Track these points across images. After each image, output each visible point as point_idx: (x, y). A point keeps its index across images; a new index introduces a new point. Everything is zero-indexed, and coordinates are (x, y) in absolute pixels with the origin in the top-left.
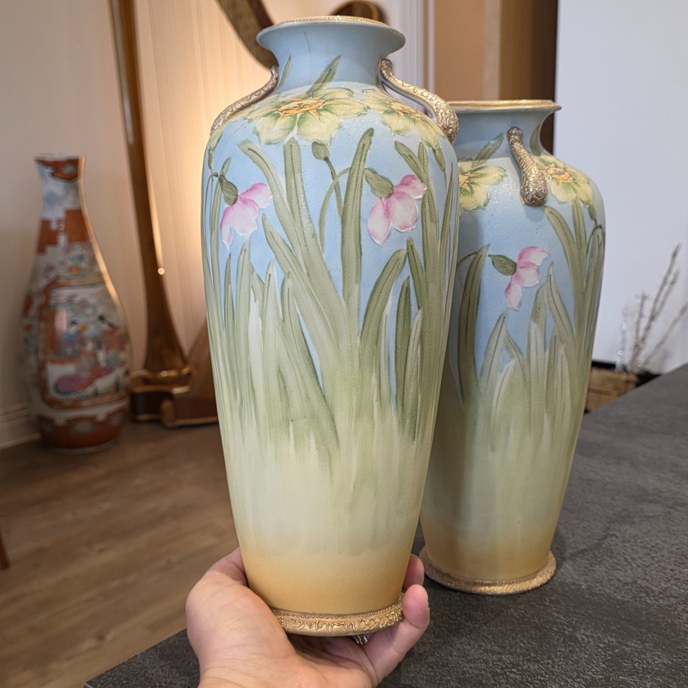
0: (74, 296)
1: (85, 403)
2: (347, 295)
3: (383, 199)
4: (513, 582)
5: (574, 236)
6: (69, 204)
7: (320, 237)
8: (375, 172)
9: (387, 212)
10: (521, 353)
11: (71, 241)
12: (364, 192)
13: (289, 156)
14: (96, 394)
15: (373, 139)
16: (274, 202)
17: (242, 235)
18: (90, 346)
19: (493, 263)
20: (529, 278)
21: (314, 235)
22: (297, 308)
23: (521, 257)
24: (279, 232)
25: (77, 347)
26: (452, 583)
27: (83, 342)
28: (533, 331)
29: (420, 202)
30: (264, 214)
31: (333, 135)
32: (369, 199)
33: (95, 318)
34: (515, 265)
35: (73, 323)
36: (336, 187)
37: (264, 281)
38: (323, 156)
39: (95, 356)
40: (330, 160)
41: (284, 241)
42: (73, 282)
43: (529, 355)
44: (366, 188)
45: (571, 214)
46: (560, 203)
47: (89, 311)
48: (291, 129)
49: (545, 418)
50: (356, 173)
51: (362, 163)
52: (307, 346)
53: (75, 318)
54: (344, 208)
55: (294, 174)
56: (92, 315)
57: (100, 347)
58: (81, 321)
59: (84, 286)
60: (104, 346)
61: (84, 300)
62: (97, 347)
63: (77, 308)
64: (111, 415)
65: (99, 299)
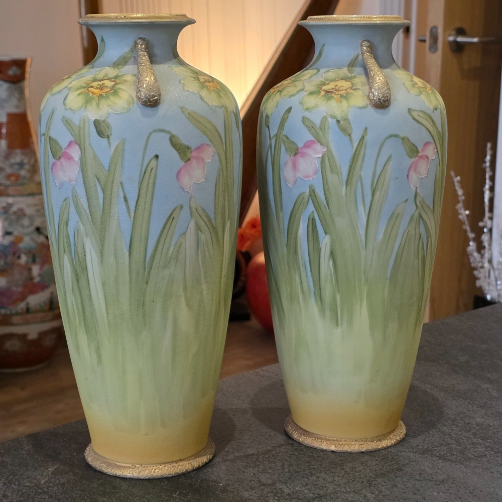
0: (10, 205)
1: (15, 319)
3: (292, 156)
6: (12, 107)
8: (287, 138)
9: (294, 166)
11: (11, 147)
14: (28, 310)
15: (290, 114)
18: (24, 259)
25: (9, 259)
27: (16, 254)
29: (320, 160)
33: (32, 228)
35: (8, 233)
39: (30, 270)
42: (11, 190)
47: (26, 222)
53: (10, 230)
56: (28, 227)
57: (34, 261)
58: (17, 231)
59: (22, 195)
60: (38, 260)
61: (21, 210)
62: (30, 260)
63: (13, 217)
64: (42, 335)
65: (38, 211)
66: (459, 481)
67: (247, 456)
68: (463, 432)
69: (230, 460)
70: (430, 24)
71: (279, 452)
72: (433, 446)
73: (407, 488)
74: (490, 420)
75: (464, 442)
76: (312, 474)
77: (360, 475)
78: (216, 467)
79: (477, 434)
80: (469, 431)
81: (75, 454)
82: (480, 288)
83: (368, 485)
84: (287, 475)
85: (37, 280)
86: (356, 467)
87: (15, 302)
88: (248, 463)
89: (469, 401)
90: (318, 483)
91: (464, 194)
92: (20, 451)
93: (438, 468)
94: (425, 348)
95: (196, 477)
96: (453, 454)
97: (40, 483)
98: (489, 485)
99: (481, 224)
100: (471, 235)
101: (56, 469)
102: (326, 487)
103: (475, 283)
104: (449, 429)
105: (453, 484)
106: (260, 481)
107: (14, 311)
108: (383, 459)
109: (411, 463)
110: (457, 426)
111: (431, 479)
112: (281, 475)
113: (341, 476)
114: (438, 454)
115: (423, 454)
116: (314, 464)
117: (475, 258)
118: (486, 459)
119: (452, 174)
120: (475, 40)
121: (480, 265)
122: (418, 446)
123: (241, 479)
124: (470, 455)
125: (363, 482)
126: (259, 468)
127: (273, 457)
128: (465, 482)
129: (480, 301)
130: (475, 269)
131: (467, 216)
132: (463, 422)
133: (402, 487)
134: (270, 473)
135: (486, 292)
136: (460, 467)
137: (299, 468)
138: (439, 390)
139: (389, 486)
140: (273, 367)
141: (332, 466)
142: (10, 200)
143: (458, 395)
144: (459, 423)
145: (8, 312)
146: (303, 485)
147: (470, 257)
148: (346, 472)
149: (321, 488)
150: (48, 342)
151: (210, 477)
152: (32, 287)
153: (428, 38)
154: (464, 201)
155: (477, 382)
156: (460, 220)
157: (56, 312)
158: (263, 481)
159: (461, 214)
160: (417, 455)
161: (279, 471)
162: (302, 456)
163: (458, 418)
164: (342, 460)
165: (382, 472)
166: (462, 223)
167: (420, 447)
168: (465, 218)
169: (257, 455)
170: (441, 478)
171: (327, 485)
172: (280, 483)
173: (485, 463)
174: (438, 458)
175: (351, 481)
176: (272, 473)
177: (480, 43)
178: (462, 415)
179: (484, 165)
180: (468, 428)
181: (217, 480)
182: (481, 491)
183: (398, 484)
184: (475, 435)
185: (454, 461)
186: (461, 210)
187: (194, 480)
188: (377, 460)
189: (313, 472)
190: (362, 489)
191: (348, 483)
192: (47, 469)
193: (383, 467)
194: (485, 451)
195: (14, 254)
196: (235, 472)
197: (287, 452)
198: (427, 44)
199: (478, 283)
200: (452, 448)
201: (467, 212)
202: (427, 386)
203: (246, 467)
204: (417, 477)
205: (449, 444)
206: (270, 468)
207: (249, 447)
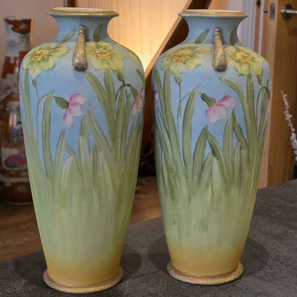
1: (23, 174)
4: (84, 287)
5: (105, 89)
10: (75, 154)
19: (56, 101)
20: (77, 111)
23: (71, 99)
25: (20, 138)
26: (51, 284)
28: (81, 142)
34: (68, 103)
35: (19, 123)
43: (80, 155)
45: (103, 76)
46: (96, 70)
49: (94, 192)
66: (269, 294)
67: (142, 275)
68: (274, 261)
70: (271, 2)
74: (291, 253)
75: (274, 268)
80: (278, 261)
84: (165, 288)
87: (23, 164)
88: (142, 280)
89: (280, 241)
90: (184, 293)
91: (289, 105)
92: (6, 269)
93: (257, 285)
96: (267, 276)
97: (16, 290)
100: (293, 130)
101: (26, 282)
103: (295, 158)
107: (22, 169)
110: (271, 257)
111: (253, 292)
112: (162, 288)
115: (249, 276)
117: (295, 143)
118: (287, 279)
119: (282, 93)
123: (137, 290)
124: (277, 277)
126: (149, 283)
127: (158, 276)
130: (295, 150)
131: (291, 118)
132: (275, 255)
136: (271, 284)
138: (262, 234)
143: (274, 237)
145: (19, 169)
147: (292, 142)
153: (269, 10)
154: (289, 109)
155: (286, 228)
156: (286, 121)
158: (151, 291)
159: (287, 117)
161: (161, 285)
163: (272, 252)
169: (148, 275)
170: (259, 291)
172: (161, 293)
173: (286, 282)
174: (258, 278)
176: (157, 287)
178: (275, 250)
181: (123, 291)
184: (281, 263)
185: (267, 280)
186: (287, 114)
192: (21, 281)
194: (287, 274)
196: (134, 285)
198: (269, 14)
200: (267, 272)
203: (141, 283)
204: (244, 291)
205: (265, 269)
206: (156, 283)
207: (144, 269)
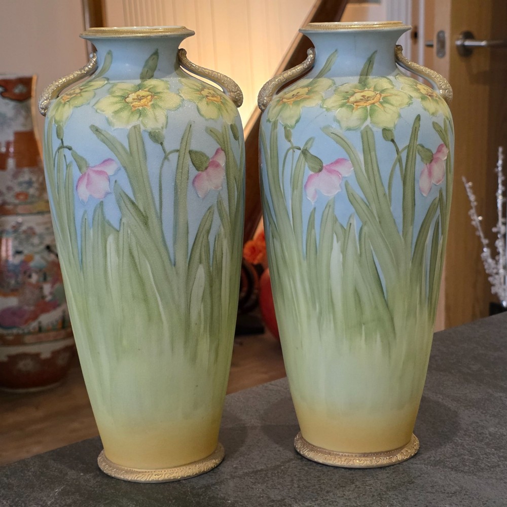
0: (20, 224)
1: (28, 339)
2: (405, 234)
3: (428, 164)
6: (18, 126)
7: (389, 197)
8: (423, 147)
9: (430, 174)
11: (19, 165)
12: (417, 162)
13: (365, 139)
14: (40, 330)
15: (421, 122)
16: (355, 171)
17: (326, 195)
18: (35, 278)
21: (385, 195)
22: (371, 245)
24: (359, 193)
25: (20, 278)
27: (27, 273)
29: (445, 162)
30: (347, 181)
31: (396, 122)
32: (420, 166)
33: (42, 247)
35: (18, 252)
36: (400, 160)
37: (345, 228)
38: (390, 139)
39: (41, 288)
40: (395, 141)
41: (362, 200)
42: (20, 209)
44: (418, 158)
47: (36, 240)
48: (366, 119)
50: (412, 147)
51: (415, 141)
52: (377, 272)
53: (20, 249)
54: (405, 174)
55: (370, 153)
56: (38, 245)
57: (45, 279)
58: (27, 250)
59: (31, 214)
60: (49, 279)
61: (31, 229)
62: (42, 279)
63: (23, 236)
64: (56, 354)
65: (47, 229)
66: (472, 493)
67: (256, 472)
68: (476, 442)
69: (238, 477)
70: (437, 28)
71: (289, 468)
72: (445, 457)
73: (419, 500)
74: (503, 429)
75: (476, 452)
76: (321, 488)
77: (371, 488)
78: (224, 484)
79: (490, 444)
80: (482, 441)
81: (82, 474)
82: (496, 295)
83: (379, 498)
84: (297, 490)
85: (49, 298)
86: (366, 481)
87: (27, 322)
88: (256, 479)
89: (481, 410)
90: (328, 497)
91: (476, 200)
92: (26, 472)
93: (450, 480)
94: (437, 358)
95: (203, 494)
96: (465, 465)
97: (46, 504)
98: (503, 496)
99: (494, 230)
100: (485, 241)
101: (62, 490)
102: (336, 502)
103: (491, 290)
104: (461, 440)
105: (466, 496)
106: (269, 498)
107: (26, 331)
108: (394, 472)
109: (423, 475)
110: (470, 436)
111: (443, 491)
112: (291, 490)
113: (352, 489)
114: (451, 466)
115: (435, 466)
116: (324, 478)
117: (489, 265)
118: (499, 469)
119: (464, 179)
120: (483, 43)
121: (495, 271)
122: (430, 457)
123: (249, 496)
124: (483, 466)
125: (373, 496)
126: (267, 483)
127: (282, 473)
128: (478, 493)
129: (496, 308)
130: (490, 275)
131: (480, 222)
132: (476, 433)
133: (414, 500)
134: (279, 489)
135: (501, 298)
136: (473, 478)
137: (309, 483)
138: (452, 400)
139: (400, 499)
140: (281, 381)
141: (342, 480)
142: (20, 219)
143: (471, 404)
144: (472, 433)
145: (21, 332)
146: (313, 501)
147: (485, 263)
148: (356, 485)
149: (331, 503)
150: (61, 361)
151: (218, 494)
152: (44, 306)
153: (435, 43)
154: (476, 207)
155: (490, 391)
156: (473, 226)
157: (69, 330)
158: (272, 497)
159: (474, 220)
160: (429, 466)
161: (288, 487)
162: (312, 470)
163: (470, 428)
164: (352, 474)
165: (393, 485)
166: (475, 229)
167: (432, 459)
168: (479, 224)
169: (265, 471)
170: (453, 490)
171: (337, 500)
172: (290, 498)
173: (499, 474)
174: (450, 469)
175: (362, 495)
176: (281, 489)
177: (489, 46)
178: (474, 424)
179: (496, 170)
180: (481, 438)
181: (225, 497)
182: (495, 502)
183: (409, 497)
184: (488, 444)
185: (466, 472)
186: (473, 216)
187: (202, 497)
188: (388, 473)
189: (323, 487)
190: (373, 503)
191: (359, 498)
192: (53, 490)
193: (394, 480)
194: (499, 461)
195: (25, 273)
196: (243, 488)
197: (296, 467)
198: (435, 49)
199: (494, 290)
200: (465, 459)
201: (480, 218)
202: (439, 396)
203: (254, 484)
204: (430, 490)
205: (462, 454)
206: (280, 484)
207: (258, 462)
